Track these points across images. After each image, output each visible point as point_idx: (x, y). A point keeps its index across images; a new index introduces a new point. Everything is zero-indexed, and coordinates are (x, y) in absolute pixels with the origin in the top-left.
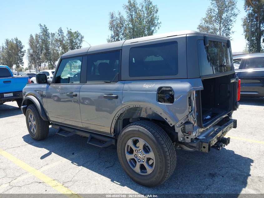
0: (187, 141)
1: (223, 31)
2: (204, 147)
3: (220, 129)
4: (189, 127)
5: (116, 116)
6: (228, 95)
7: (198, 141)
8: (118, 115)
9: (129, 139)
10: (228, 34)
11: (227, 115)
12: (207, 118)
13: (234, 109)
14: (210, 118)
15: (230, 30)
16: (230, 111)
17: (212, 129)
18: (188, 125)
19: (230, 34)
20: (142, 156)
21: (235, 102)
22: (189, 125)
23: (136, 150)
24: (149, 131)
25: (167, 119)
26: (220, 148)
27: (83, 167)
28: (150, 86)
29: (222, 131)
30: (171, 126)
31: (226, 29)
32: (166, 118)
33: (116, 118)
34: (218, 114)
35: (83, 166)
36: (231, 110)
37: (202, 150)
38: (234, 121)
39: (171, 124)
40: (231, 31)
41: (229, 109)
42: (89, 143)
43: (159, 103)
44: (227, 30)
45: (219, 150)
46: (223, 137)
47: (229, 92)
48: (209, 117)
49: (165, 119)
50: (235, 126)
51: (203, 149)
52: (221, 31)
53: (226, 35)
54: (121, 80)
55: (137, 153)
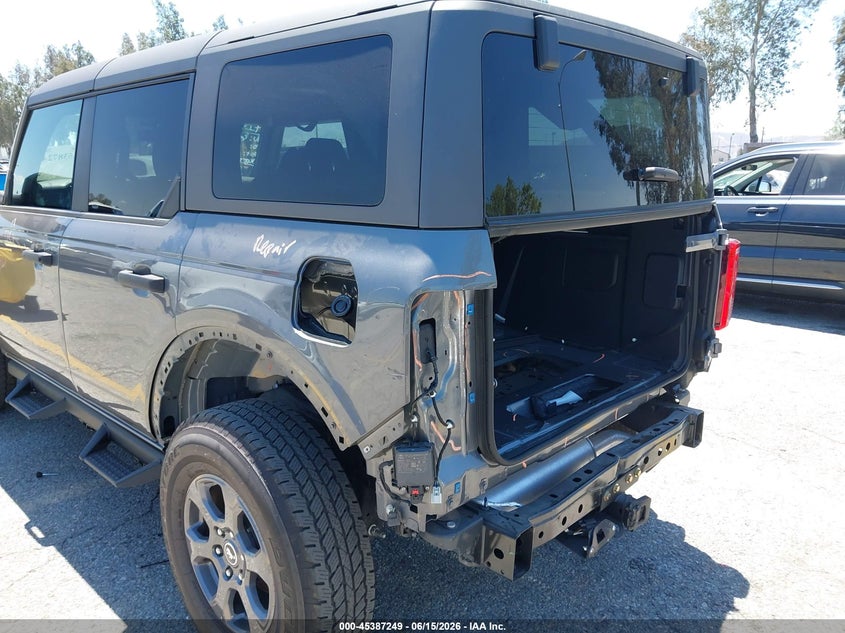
0: (410, 525)
1: (763, 59)
2: (499, 554)
3: (611, 459)
4: (413, 465)
5: (164, 366)
6: (676, 306)
7: (476, 523)
8: (169, 364)
9: (193, 477)
10: (780, 70)
11: (663, 391)
12: (559, 401)
13: (696, 364)
14: (579, 401)
15: (787, 56)
16: (681, 371)
17: (585, 448)
18: (407, 455)
19: (785, 72)
20: (236, 557)
21: (706, 335)
22: (415, 455)
23: (216, 528)
24: (256, 462)
25: (326, 414)
26: (589, 549)
27: (59, 554)
28: (278, 250)
29: (615, 467)
30: (343, 447)
31: (773, 54)
32: (323, 409)
33: (162, 374)
34: (621, 384)
35: (59, 550)
36: (684, 368)
37: (489, 564)
38: (688, 419)
39: (342, 440)
40: (788, 61)
41: (676, 365)
42: (86, 461)
43: (301, 333)
44: (777, 58)
45: (585, 554)
46: (621, 493)
47: (682, 292)
48: (571, 397)
49: (321, 413)
50: (693, 439)
51: (493, 558)
52: (757, 60)
53: (772, 73)
54: (186, 211)
55: (221, 542)
